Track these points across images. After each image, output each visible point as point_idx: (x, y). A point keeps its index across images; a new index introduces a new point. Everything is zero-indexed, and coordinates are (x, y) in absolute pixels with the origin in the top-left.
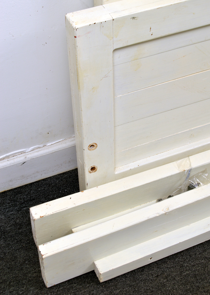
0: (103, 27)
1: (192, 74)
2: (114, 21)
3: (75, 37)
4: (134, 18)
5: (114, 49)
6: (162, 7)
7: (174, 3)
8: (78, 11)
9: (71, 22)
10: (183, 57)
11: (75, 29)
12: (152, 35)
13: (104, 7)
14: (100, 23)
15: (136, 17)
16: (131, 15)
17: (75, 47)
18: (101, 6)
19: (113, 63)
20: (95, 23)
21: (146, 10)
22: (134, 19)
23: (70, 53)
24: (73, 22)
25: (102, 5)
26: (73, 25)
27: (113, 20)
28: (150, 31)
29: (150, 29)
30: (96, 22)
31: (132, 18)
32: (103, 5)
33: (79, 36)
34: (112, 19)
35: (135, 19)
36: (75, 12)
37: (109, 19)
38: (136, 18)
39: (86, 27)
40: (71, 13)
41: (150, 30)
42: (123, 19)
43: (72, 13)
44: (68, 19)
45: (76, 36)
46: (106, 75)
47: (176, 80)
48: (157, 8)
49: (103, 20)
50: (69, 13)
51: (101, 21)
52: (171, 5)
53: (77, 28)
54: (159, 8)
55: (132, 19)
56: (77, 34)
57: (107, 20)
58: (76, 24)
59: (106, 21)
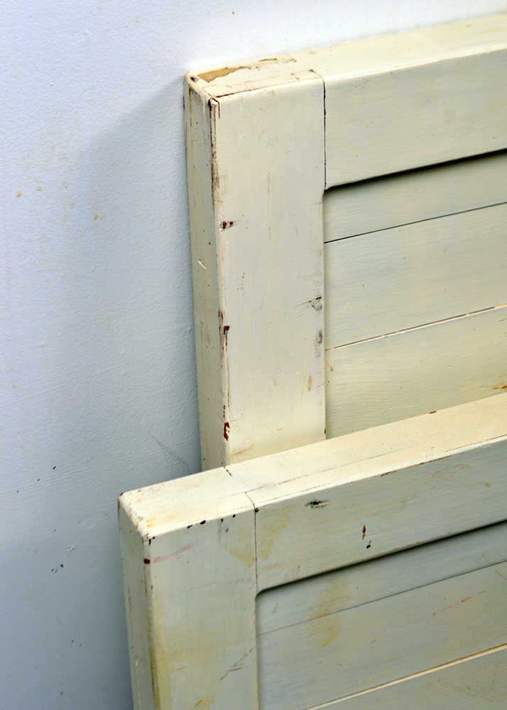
0: (227, 530)
1: (490, 649)
2: (257, 513)
3: (147, 561)
4: (315, 503)
5: (259, 592)
6: (396, 471)
7: (429, 459)
8: (154, 486)
9: (135, 520)
10: (463, 601)
11: (145, 538)
12: (368, 547)
13: (230, 471)
14: (218, 520)
15: (321, 500)
16: (307, 495)
17: (145, 588)
18: (222, 468)
19: (258, 628)
20: (203, 522)
21: (350, 481)
22: (315, 506)
23: (130, 602)
24: (141, 519)
25: (223, 464)
26: (140, 528)
27: (256, 511)
28: (364, 535)
29: (364, 531)
30: (208, 519)
31: (311, 503)
32: (227, 467)
33: (157, 560)
34: (252, 508)
35: (320, 505)
36: (146, 489)
37: (244, 510)
38: (323, 504)
39: (178, 533)
40: (135, 492)
41: (362, 534)
42: (284, 510)
43: (137, 490)
44: (127, 510)
45: (148, 558)
46: (236, 665)
47: (444, 667)
48: (383, 475)
49: (226, 510)
50: (129, 492)
51: (222, 516)
52: (422, 464)
53: (151, 536)
54: (387, 474)
55: (309, 507)
56: (152, 552)
57: (240, 511)
58: (148, 524)
59: (234, 516)
